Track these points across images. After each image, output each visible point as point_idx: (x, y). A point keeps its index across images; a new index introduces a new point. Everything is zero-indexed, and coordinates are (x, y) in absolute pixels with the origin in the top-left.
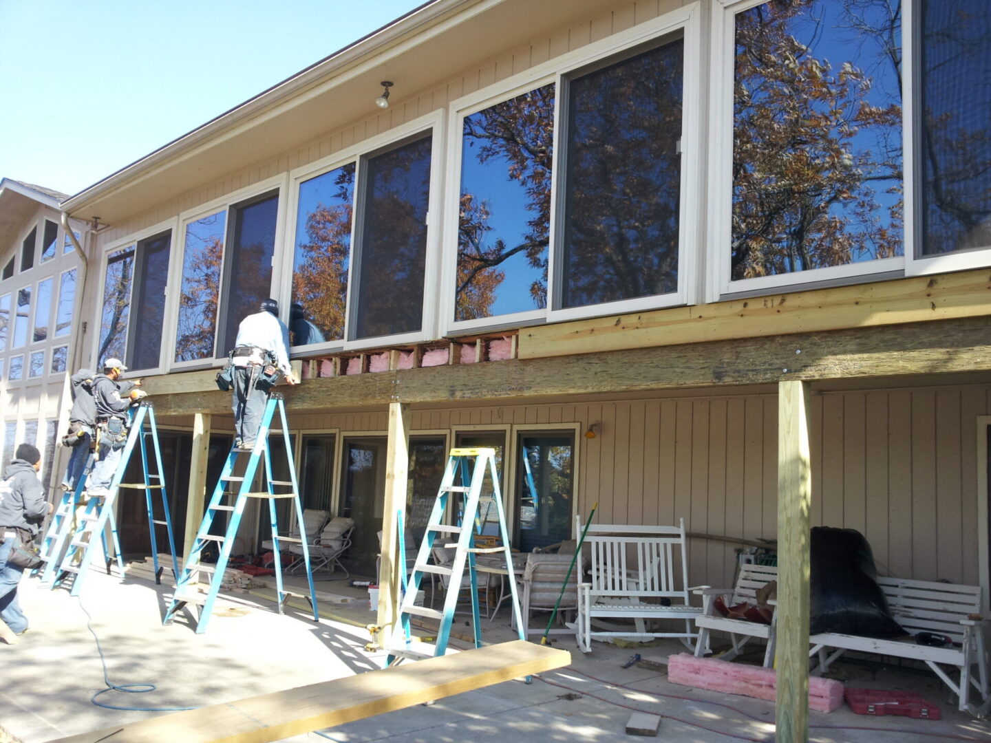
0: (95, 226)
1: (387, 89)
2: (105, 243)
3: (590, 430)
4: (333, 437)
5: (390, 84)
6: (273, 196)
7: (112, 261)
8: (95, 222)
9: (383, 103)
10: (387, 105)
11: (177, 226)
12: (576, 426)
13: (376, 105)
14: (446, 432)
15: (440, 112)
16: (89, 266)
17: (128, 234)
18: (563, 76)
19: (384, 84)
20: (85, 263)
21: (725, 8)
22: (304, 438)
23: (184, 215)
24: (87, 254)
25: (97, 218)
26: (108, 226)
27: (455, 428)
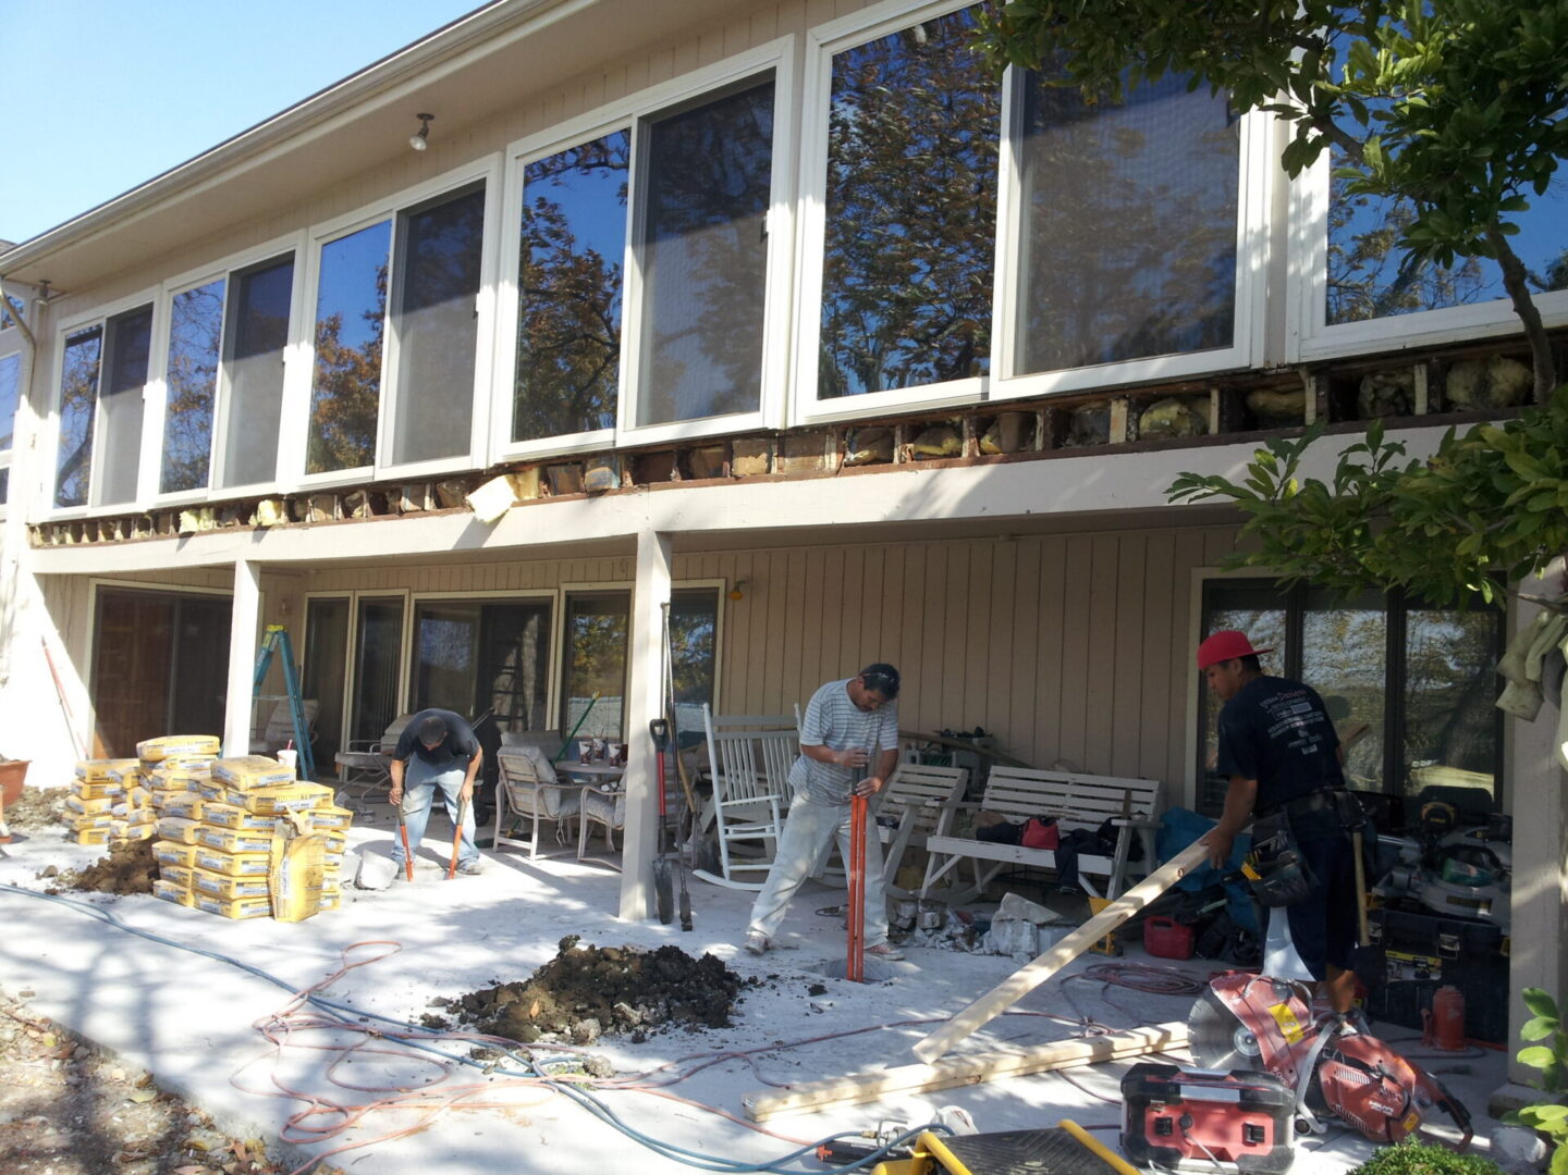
0: (44, 293)
1: (425, 124)
2: (61, 317)
3: (737, 589)
4: (400, 600)
5: (431, 117)
6: (286, 262)
7: (71, 342)
8: (44, 289)
9: (419, 145)
10: (424, 147)
11: (161, 298)
12: (720, 583)
13: (409, 145)
14: (554, 592)
15: (495, 156)
16: (38, 349)
17: (92, 307)
18: (640, 119)
19: (421, 116)
20: (31, 346)
21: (822, 46)
22: (360, 602)
23: (171, 282)
24: (35, 332)
25: (46, 282)
26: (64, 293)
27: (565, 587)
